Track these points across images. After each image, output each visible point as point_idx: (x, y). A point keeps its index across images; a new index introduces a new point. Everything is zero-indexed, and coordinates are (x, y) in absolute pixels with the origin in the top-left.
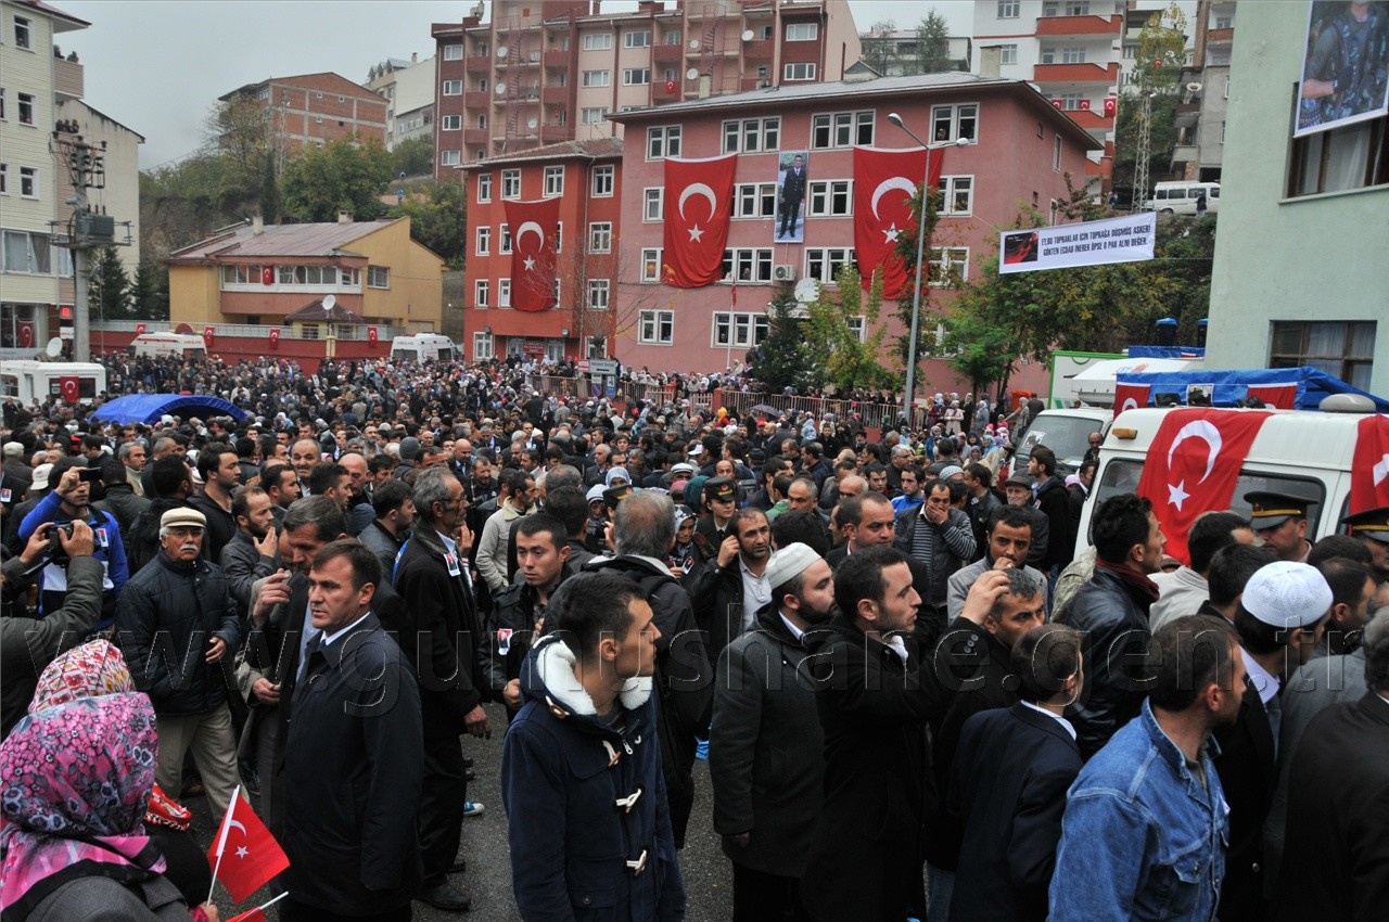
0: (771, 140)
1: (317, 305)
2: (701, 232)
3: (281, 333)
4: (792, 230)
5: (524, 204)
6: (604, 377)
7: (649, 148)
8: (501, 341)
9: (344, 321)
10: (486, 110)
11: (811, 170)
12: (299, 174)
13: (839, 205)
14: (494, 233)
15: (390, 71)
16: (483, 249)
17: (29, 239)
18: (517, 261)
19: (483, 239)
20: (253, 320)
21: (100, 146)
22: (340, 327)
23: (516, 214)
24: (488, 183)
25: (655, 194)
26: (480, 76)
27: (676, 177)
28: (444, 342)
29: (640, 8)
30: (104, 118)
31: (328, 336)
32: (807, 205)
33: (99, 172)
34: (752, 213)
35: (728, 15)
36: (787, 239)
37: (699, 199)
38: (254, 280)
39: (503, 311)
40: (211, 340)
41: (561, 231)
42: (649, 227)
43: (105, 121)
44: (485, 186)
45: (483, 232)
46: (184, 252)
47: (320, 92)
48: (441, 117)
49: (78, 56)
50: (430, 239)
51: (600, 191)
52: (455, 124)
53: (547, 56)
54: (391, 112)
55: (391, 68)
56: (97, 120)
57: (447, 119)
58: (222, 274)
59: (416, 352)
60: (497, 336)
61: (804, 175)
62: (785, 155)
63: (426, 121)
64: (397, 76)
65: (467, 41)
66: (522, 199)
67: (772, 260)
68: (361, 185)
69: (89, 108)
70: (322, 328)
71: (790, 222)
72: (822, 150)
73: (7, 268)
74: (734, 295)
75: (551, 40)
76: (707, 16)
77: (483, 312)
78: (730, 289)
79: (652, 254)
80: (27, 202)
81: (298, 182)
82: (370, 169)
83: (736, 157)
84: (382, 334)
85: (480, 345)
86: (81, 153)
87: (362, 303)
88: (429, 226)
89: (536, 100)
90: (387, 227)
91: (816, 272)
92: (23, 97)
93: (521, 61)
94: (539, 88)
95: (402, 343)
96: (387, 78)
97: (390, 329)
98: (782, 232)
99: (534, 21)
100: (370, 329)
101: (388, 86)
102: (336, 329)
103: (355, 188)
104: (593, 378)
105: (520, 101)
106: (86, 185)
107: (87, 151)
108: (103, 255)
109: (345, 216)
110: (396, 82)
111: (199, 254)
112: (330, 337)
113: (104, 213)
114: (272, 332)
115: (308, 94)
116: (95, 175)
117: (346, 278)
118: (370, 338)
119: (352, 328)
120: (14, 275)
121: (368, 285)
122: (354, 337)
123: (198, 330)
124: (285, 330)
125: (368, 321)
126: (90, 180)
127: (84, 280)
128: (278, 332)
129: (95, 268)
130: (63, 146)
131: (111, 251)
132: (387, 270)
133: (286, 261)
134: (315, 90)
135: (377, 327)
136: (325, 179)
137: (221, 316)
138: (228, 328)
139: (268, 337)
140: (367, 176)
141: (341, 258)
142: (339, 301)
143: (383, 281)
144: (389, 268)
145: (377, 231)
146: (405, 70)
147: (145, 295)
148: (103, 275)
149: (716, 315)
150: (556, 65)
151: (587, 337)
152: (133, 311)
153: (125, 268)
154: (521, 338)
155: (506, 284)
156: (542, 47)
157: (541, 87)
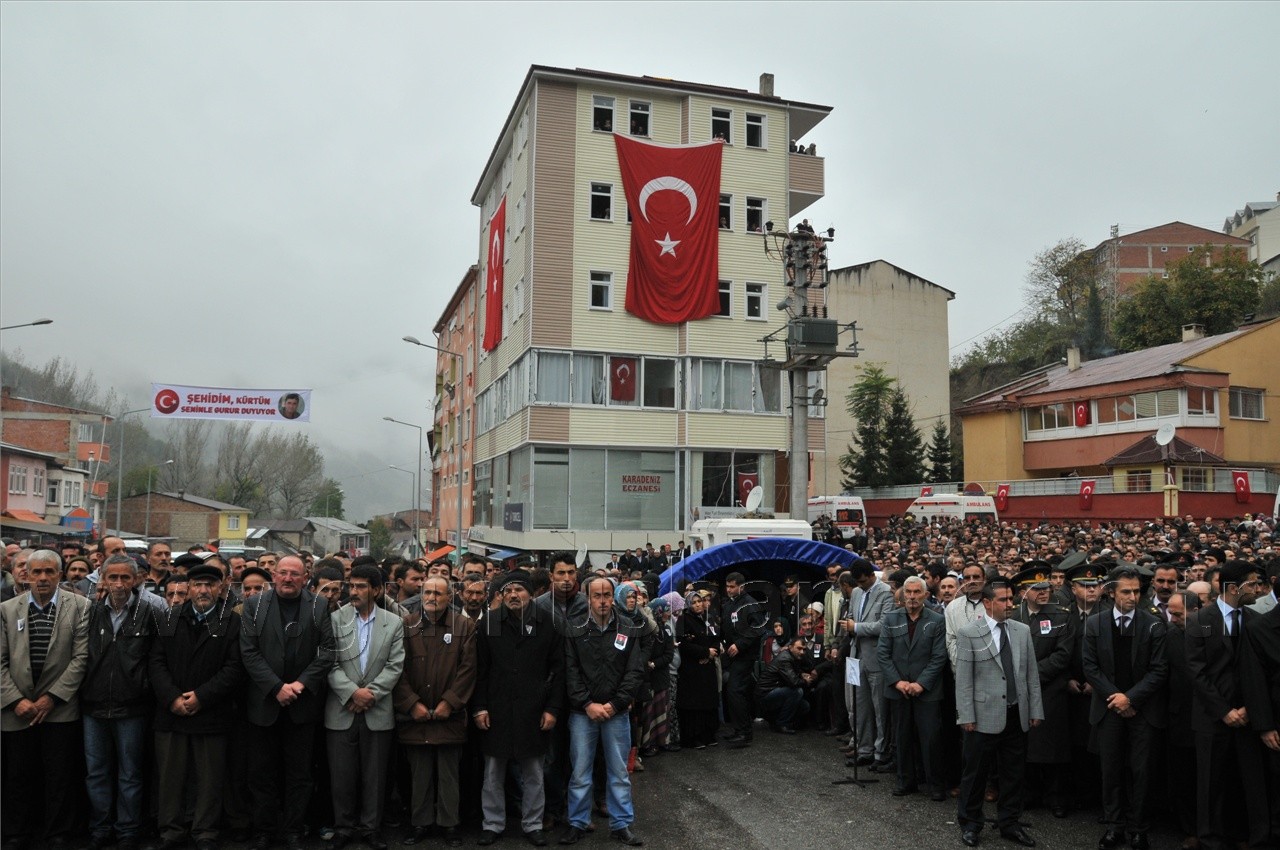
1: (1148, 439)
3: (1097, 486)
9: (1191, 462)
12: (1134, 308)
17: (753, 369)
20: (1064, 473)
21: (826, 235)
22: (1185, 472)
30: (910, 276)
33: (822, 267)
38: (1064, 422)
40: (1004, 502)
43: (912, 280)
46: (980, 399)
47: (1166, 246)
55: (1250, 213)
56: (904, 279)
58: (1024, 419)
64: (1259, 220)
68: (1217, 309)
70: (1157, 474)
73: (727, 406)
80: (756, 324)
81: (1133, 318)
84: (1257, 484)
87: (1221, 441)
90: (1250, 332)
92: (754, 202)
96: (1246, 226)
97: (1270, 475)
100: (1235, 476)
101: (1249, 233)
102: (1180, 476)
103: (1207, 314)
106: (806, 285)
107: (808, 242)
108: (891, 410)
109: (1192, 331)
110: (1257, 228)
111: (998, 398)
112: (1169, 486)
113: (825, 316)
114: (1084, 485)
115: (1150, 249)
116: (818, 271)
117: (1194, 405)
118: (1237, 487)
119: (1205, 473)
120: (734, 414)
121: (1231, 414)
122: (1210, 488)
123: (989, 489)
124: (1103, 481)
125: (1233, 465)
126: (811, 278)
127: (802, 409)
128: (1092, 485)
129: (882, 427)
130: (780, 240)
131: (899, 406)
132: (1259, 393)
133: (1105, 391)
134: (1158, 245)
135: (1250, 474)
136: (1167, 308)
137: (1025, 473)
138: (1027, 485)
139: (1078, 493)
140: (1224, 297)
141: (1185, 375)
142: (1182, 436)
143: (1255, 409)
144: (1264, 390)
145: (1240, 337)
146: (1268, 212)
147: (945, 459)
148: (889, 435)
152: (932, 478)
153: (916, 426)
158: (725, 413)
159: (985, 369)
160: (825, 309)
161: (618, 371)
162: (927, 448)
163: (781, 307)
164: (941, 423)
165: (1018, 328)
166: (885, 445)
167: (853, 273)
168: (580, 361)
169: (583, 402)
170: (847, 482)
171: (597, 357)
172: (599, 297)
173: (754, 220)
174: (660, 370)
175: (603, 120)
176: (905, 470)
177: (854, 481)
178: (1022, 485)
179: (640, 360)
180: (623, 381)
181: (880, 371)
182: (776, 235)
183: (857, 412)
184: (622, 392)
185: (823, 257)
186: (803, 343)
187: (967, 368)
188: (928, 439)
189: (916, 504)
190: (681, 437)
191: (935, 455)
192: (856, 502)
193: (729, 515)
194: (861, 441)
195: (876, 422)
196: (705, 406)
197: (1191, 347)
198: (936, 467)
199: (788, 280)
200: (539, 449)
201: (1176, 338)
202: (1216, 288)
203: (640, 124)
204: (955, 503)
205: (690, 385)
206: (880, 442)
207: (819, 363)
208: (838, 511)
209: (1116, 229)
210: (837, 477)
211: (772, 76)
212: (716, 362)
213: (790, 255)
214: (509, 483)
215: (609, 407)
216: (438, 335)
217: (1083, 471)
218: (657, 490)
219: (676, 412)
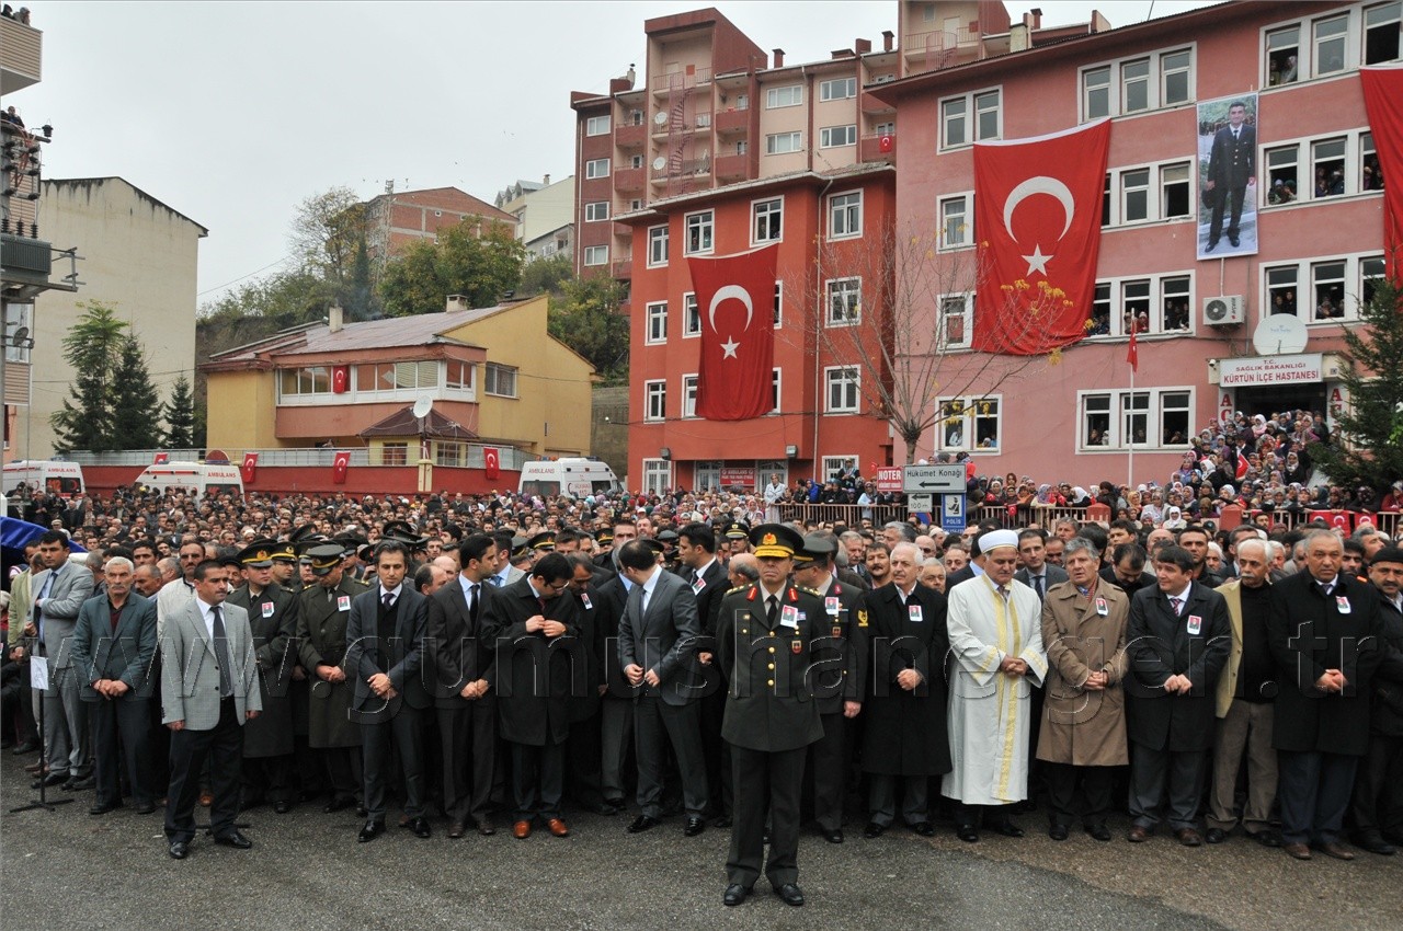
0: (1176, 89)
1: (406, 412)
2: (1048, 258)
3: (352, 458)
4: (1234, 236)
5: (720, 260)
6: (938, 499)
7: (942, 132)
8: (685, 468)
9: (446, 437)
10: (641, 192)
11: (1263, 125)
12: (402, 272)
13: (1330, 178)
14: (673, 310)
15: (519, 194)
16: (656, 335)
18: (709, 346)
19: (656, 321)
20: (318, 443)
21: (41, 134)
22: (440, 446)
23: (706, 277)
24: (663, 238)
25: (955, 204)
26: (633, 150)
28: (600, 470)
30: (155, 202)
31: (417, 455)
34: (1143, 215)
36: (1224, 250)
37: (1043, 202)
38: (322, 387)
39: (690, 423)
40: (251, 473)
41: (780, 295)
42: (949, 259)
43: (157, 207)
44: (658, 244)
45: (656, 309)
47: (440, 210)
48: (583, 205)
51: (841, 230)
52: (601, 213)
53: (719, 119)
55: (521, 190)
56: (147, 204)
57: (590, 209)
58: (278, 381)
59: (558, 484)
61: (1250, 137)
62: (1215, 108)
63: (561, 245)
64: (527, 198)
65: (616, 109)
66: (717, 253)
67: (1192, 294)
68: (482, 282)
69: (136, 190)
70: (413, 448)
71: (1227, 222)
72: (1285, 88)
75: (724, 100)
76: (931, 49)
77: (660, 427)
79: (955, 304)
81: (401, 282)
82: (494, 262)
83: (1108, 124)
84: (506, 461)
85: (653, 477)
87: (476, 416)
91: (1284, 302)
93: (685, 128)
95: (536, 471)
96: (516, 203)
97: (518, 453)
98: (1213, 240)
99: (701, 79)
100: (486, 453)
101: (517, 211)
102: (435, 450)
103: (472, 286)
104: (911, 501)
105: (685, 177)
106: (10, 193)
107: (13, 138)
108: (121, 361)
109: (456, 302)
110: (525, 206)
111: (250, 355)
112: (424, 460)
113: (34, 236)
114: (339, 456)
115: (424, 211)
116: (27, 178)
117: (453, 377)
118: (488, 464)
119: (459, 448)
121: (486, 390)
122: (462, 463)
123: (235, 458)
124: (359, 453)
125: (485, 441)
126: (17, 185)
128: (347, 456)
129: (108, 381)
131: (131, 356)
132: (513, 370)
133: (367, 357)
134: (432, 209)
135: (499, 450)
136: (435, 275)
137: (276, 442)
138: (278, 454)
139: (332, 464)
140: (488, 271)
141: (446, 347)
142: (440, 409)
143: (509, 386)
144: (517, 368)
145: (500, 312)
147: (186, 422)
148: (117, 390)
149: (1083, 396)
150: (730, 128)
151: (824, 457)
152: (168, 443)
153: (151, 381)
154: (715, 464)
155: (691, 383)
156: (713, 109)
157: (712, 157)
159: (239, 321)
160: (34, 228)
162: (165, 408)
164: (182, 379)
165: (279, 278)
166: (111, 402)
167: (79, 188)
170: (62, 444)
176: (135, 433)
177: (70, 444)
178: (272, 454)
181: (109, 312)
183: (77, 359)
185: (34, 161)
187: (218, 319)
188: (166, 396)
189: (148, 472)
191: (174, 416)
192: (72, 469)
194: (82, 395)
195: (101, 373)
197: (456, 318)
198: (174, 430)
201: (440, 308)
202: (482, 261)
204: (194, 473)
206: (105, 397)
207: (23, 295)
208: (48, 479)
209: (391, 184)
210: (49, 437)
217: (338, 441)
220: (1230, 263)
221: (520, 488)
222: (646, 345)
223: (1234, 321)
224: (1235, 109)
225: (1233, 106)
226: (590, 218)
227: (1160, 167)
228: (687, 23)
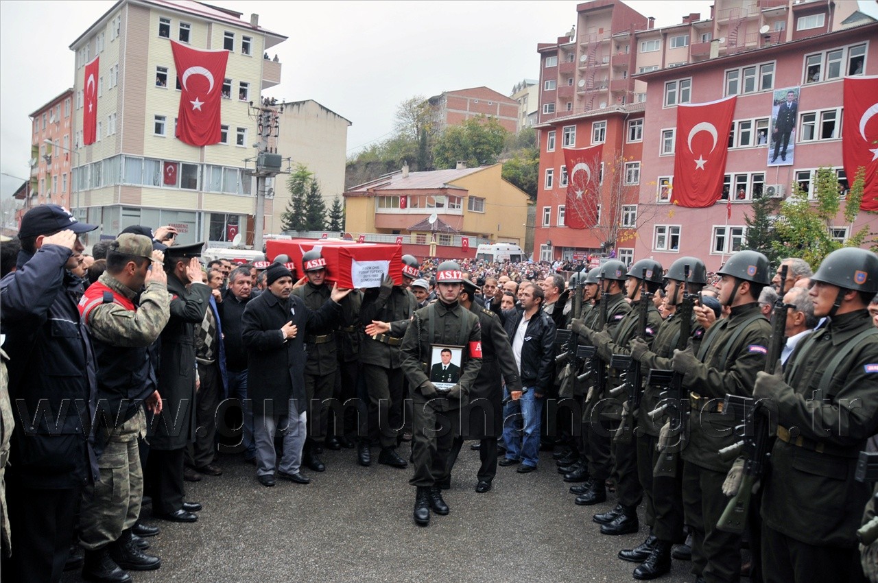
0: (767, 82)
1: (426, 222)
2: (705, 161)
3: (403, 240)
4: (784, 154)
5: (577, 151)
7: (666, 98)
8: (559, 250)
9: (443, 232)
10: (571, 98)
11: (801, 103)
12: (444, 143)
13: (828, 130)
14: (557, 173)
15: (525, 87)
16: (550, 185)
17: (238, 172)
18: (570, 190)
19: (550, 178)
22: (441, 236)
23: (571, 157)
24: (554, 137)
25: (669, 134)
26: (568, 76)
27: (686, 118)
28: (518, 250)
29: (684, 21)
30: (328, 111)
31: (430, 240)
32: (798, 135)
33: (276, 127)
34: (748, 144)
35: (749, 16)
36: (779, 162)
37: (705, 135)
38: (395, 206)
39: (560, 229)
41: (603, 169)
42: (664, 159)
43: (329, 113)
44: (552, 140)
45: (550, 172)
46: (356, 188)
47: (477, 99)
48: (542, 105)
49: (278, 57)
50: (526, 184)
51: (633, 138)
52: (551, 109)
53: (614, 59)
54: (525, 113)
55: (526, 85)
56: (325, 111)
57: (546, 107)
58: (377, 201)
59: (492, 255)
60: (556, 247)
61: (795, 107)
62: (779, 92)
64: (529, 89)
65: (560, 53)
66: (576, 147)
67: (764, 182)
69: (320, 105)
70: (429, 236)
71: (781, 149)
72: (813, 84)
73: (224, 190)
74: (729, 210)
75: (618, 48)
76: (732, 19)
77: (547, 230)
78: (726, 206)
80: (241, 149)
81: (443, 147)
82: (489, 138)
83: (736, 98)
84: (472, 242)
85: (545, 254)
86: (266, 115)
87: (462, 222)
88: (525, 175)
89: (606, 89)
90: (484, 170)
91: (803, 190)
92: (243, 84)
93: (596, 63)
94: (608, 81)
95: (484, 249)
96: (523, 92)
97: (479, 240)
98: (775, 157)
99: (605, 37)
100: (463, 239)
101: (524, 96)
102: (438, 238)
103: (478, 151)
105: (595, 91)
106: (268, 135)
107: (270, 113)
108: (310, 190)
109: (461, 164)
110: (528, 94)
111: (364, 189)
112: (433, 242)
113: (276, 153)
114: (398, 239)
115: (469, 101)
116: (274, 129)
117: (451, 204)
118: (463, 245)
119: (450, 237)
120: (228, 195)
121: (469, 209)
122: (451, 244)
123: (356, 237)
124: (406, 238)
125: (464, 233)
126: (271, 132)
127: (262, 197)
128: (401, 239)
129: (304, 198)
130: (256, 111)
131: (314, 188)
132: (483, 200)
133: (414, 193)
134: (473, 98)
135: (469, 239)
136: (460, 145)
137: (375, 230)
138: (374, 236)
139: (396, 242)
140: (488, 143)
141: (449, 190)
142: (443, 219)
143: (480, 207)
144: (485, 199)
145: (481, 171)
146: (534, 86)
147: (338, 217)
148: (308, 203)
149: (715, 228)
150: (620, 64)
151: (619, 248)
152: (329, 227)
153: (323, 199)
154: (572, 249)
155: (562, 209)
156: (610, 53)
157: (609, 81)
158: (223, 194)
159: (368, 164)
160: (276, 149)
161: (168, 169)
162: (329, 211)
163: (255, 146)
164: (337, 197)
165: (389, 141)
166: (305, 208)
167: (295, 106)
168: (148, 162)
169: (149, 184)
170: (284, 227)
171: (157, 161)
172: (158, 129)
173: (243, 92)
174: (189, 169)
175: (164, 31)
176: (315, 223)
177: (288, 227)
178: (371, 236)
179: (179, 164)
180: (170, 174)
181: (306, 168)
182: (254, 108)
183: (292, 189)
184: (170, 180)
186: (264, 166)
187: (358, 162)
188: (329, 206)
190: (200, 205)
191: (333, 215)
193: (222, 247)
194: (293, 205)
195: (301, 195)
196: (212, 190)
197: (458, 173)
198: (333, 221)
199: (259, 132)
200: (125, 208)
201: (454, 167)
203: (184, 35)
205: (206, 178)
206: (303, 206)
207: (271, 175)
210: (279, 224)
211: (258, 15)
212: (220, 167)
213: (261, 120)
214: (102, 223)
215: (162, 188)
216: (32, 118)
217: (399, 231)
218: (186, 231)
219: (197, 192)
220: (781, 169)
221: (476, 257)
222: (545, 189)
223: (778, 197)
224: (790, 94)
225: (789, 92)
226: (546, 112)
227: (756, 120)
228: (599, 6)
